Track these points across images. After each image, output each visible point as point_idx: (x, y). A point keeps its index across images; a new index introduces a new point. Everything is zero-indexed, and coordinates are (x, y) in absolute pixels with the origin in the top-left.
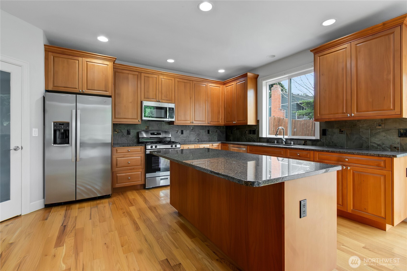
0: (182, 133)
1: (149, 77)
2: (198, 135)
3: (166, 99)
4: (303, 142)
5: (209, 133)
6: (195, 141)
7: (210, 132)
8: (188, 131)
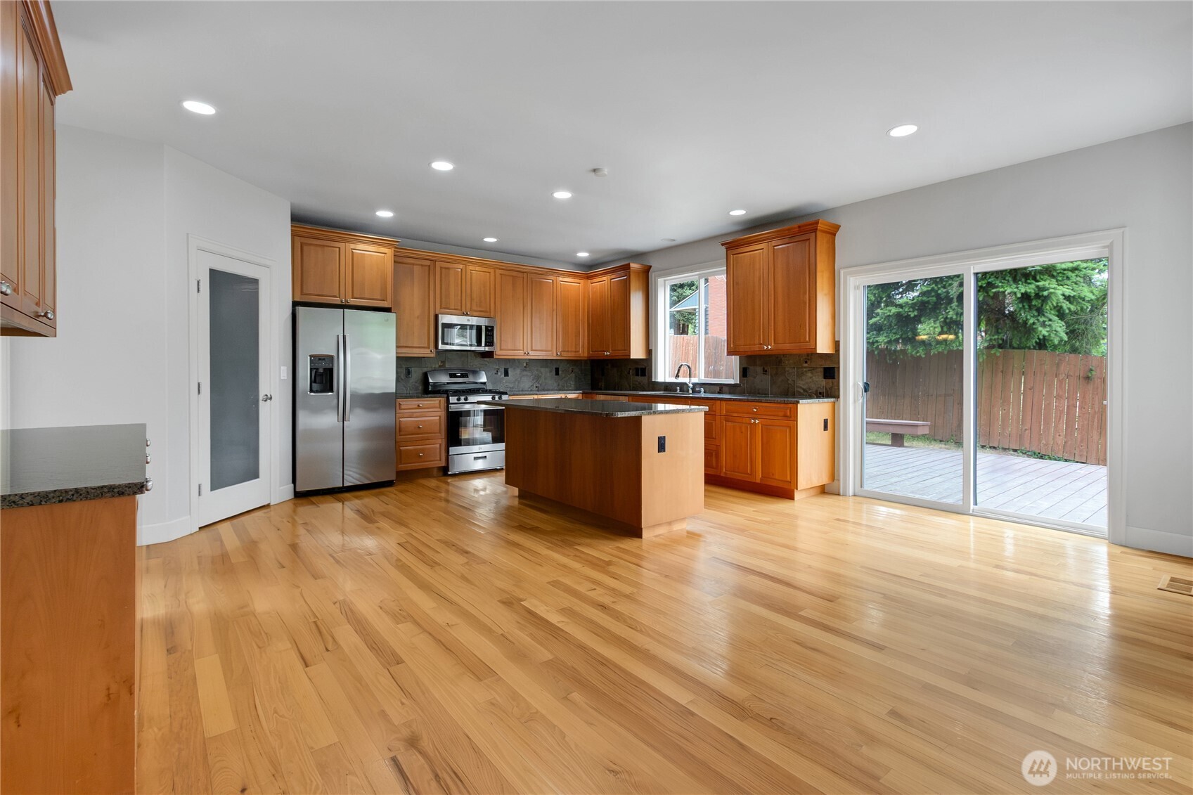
0: (506, 374)
1: (448, 268)
2: (537, 378)
3: (479, 309)
4: (718, 389)
5: (557, 373)
6: (531, 390)
7: (560, 373)
8: (518, 371)
